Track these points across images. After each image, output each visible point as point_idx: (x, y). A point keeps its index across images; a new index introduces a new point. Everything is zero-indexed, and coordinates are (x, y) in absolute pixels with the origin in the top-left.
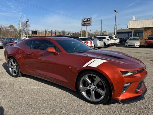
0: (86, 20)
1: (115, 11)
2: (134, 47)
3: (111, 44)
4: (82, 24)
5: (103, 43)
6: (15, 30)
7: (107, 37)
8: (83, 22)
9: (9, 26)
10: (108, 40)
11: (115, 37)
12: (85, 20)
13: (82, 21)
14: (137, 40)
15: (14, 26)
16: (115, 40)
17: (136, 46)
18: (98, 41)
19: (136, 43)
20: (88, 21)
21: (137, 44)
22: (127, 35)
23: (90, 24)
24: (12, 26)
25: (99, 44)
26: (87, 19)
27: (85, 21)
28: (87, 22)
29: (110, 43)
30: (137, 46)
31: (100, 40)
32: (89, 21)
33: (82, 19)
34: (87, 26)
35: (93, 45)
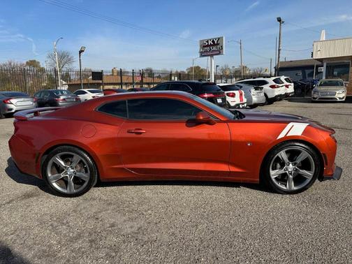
0: (210, 42)
1: (279, 20)
2: (334, 101)
3: (280, 95)
4: (201, 53)
5: (262, 94)
6: (43, 70)
7: (271, 81)
8: (204, 47)
9: (27, 63)
10: (273, 87)
11: (285, 79)
12: (208, 42)
13: (201, 46)
14: (336, 84)
15: (38, 63)
16: (287, 86)
17: (339, 100)
18: (253, 91)
19: (337, 92)
20: (214, 44)
21: (340, 94)
22: (300, 73)
23: (219, 52)
24: (35, 61)
25: (256, 96)
26: (213, 41)
27: (208, 46)
28: (211, 48)
29: (277, 94)
30: (340, 98)
31: (256, 89)
32: (218, 44)
33: (201, 41)
34: (212, 56)
35: (245, 100)
